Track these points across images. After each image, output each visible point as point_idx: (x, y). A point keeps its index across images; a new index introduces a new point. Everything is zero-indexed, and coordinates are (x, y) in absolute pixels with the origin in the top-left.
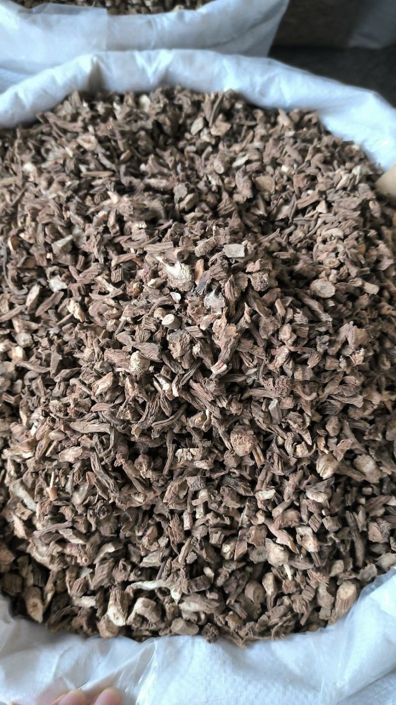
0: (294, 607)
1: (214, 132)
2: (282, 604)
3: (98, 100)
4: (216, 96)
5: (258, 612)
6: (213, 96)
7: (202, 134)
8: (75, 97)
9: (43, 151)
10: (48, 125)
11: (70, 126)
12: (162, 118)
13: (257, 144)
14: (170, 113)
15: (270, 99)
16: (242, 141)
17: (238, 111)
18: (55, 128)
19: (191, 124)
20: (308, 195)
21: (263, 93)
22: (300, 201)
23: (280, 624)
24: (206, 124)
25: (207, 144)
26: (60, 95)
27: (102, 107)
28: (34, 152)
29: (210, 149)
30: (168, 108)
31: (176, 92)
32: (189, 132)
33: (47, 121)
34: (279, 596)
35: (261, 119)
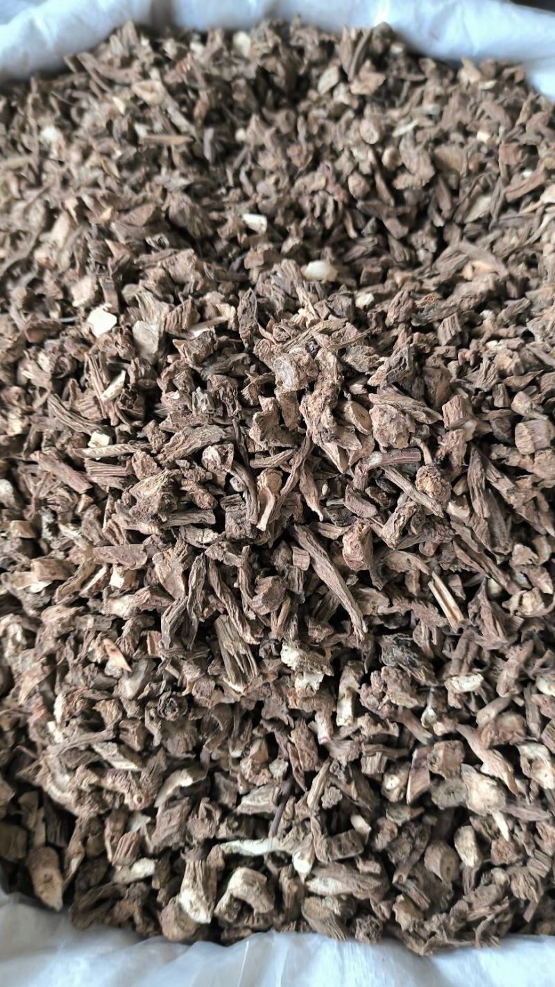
0: (514, 888)
1: (356, 88)
2: (490, 882)
3: (166, 37)
4: (360, 35)
5: (448, 897)
6: (353, 35)
7: (336, 93)
8: (129, 31)
9: (74, 112)
10: (83, 74)
11: (119, 75)
12: (271, 63)
13: (429, 107)
14: (284, 57)
15: (448, 42)
16: (402, 105)
17: (395, 58)
18: (94, 76)
19: (319, 77)
20: (523, 178)
21: (435, 35)
22: (510, 188)
23: (489, 918)
24: (344, 78)
25: (343, 108)
26: (103, 28)
27: (172, 47)
28: (58, 113)
29: (350, 114)
30: (281, 49)
31: (292, 29)
32: (316, 88)
33: (81, 68)
34: (486, 867)
35: (432, 72)
